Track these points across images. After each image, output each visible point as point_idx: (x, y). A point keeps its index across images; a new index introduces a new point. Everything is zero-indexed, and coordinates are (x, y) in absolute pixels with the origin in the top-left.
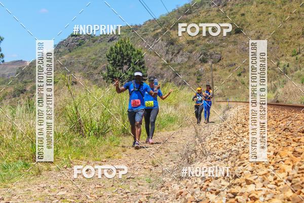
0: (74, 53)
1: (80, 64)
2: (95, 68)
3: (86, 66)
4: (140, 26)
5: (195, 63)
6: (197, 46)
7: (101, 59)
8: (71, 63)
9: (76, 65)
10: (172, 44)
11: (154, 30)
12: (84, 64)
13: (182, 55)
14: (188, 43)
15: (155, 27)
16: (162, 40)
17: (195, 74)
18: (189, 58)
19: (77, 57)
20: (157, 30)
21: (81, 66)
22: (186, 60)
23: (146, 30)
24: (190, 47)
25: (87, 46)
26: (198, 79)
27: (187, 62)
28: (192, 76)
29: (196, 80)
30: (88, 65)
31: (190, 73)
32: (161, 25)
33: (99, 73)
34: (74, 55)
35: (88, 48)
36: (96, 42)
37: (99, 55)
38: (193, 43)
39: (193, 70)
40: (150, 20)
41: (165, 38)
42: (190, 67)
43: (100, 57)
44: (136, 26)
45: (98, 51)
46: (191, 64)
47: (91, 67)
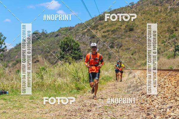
0: (35, 44)
1: (39, 50)
2: (49, 52)
3: (43, 51)
4: (73, 27)
5: (107, 49)
6: (107, 38)
7: (52, 47)
8: (34, 49)
9: (37, 51)
10: (94, 38)
11: (83, 30)
12: (42, 50)
13: (99, 44)
14: (103, 37)
15: (83, 28)
16: (87, 36)
17: (107, 55)
18: (103, 45)
19: (37, 46)
20: (84, 29)
21: (40, 51)
22: (102, 47)
23: (78, 30)
24: (104, 39)
25: (42, 39)
26: (109, 57)
27: (102, 48)
28: (105, 56)
29: (108, 58)
30: (44, 50)
31: (104, 54)
32: (86, 27)
33: (51, 55)
34: (35, 45)
35: (43, 41)
36: (48, 37)
37: (51, 44)
38: (106, 37)
39: (106, 52)
40: (79, 24)
41: (89, 35)
42: (104, 51)
43: (51, 46)
44: (71, 27)
45: (49, 42)
46: (105, 49)
47: (46, 51)
